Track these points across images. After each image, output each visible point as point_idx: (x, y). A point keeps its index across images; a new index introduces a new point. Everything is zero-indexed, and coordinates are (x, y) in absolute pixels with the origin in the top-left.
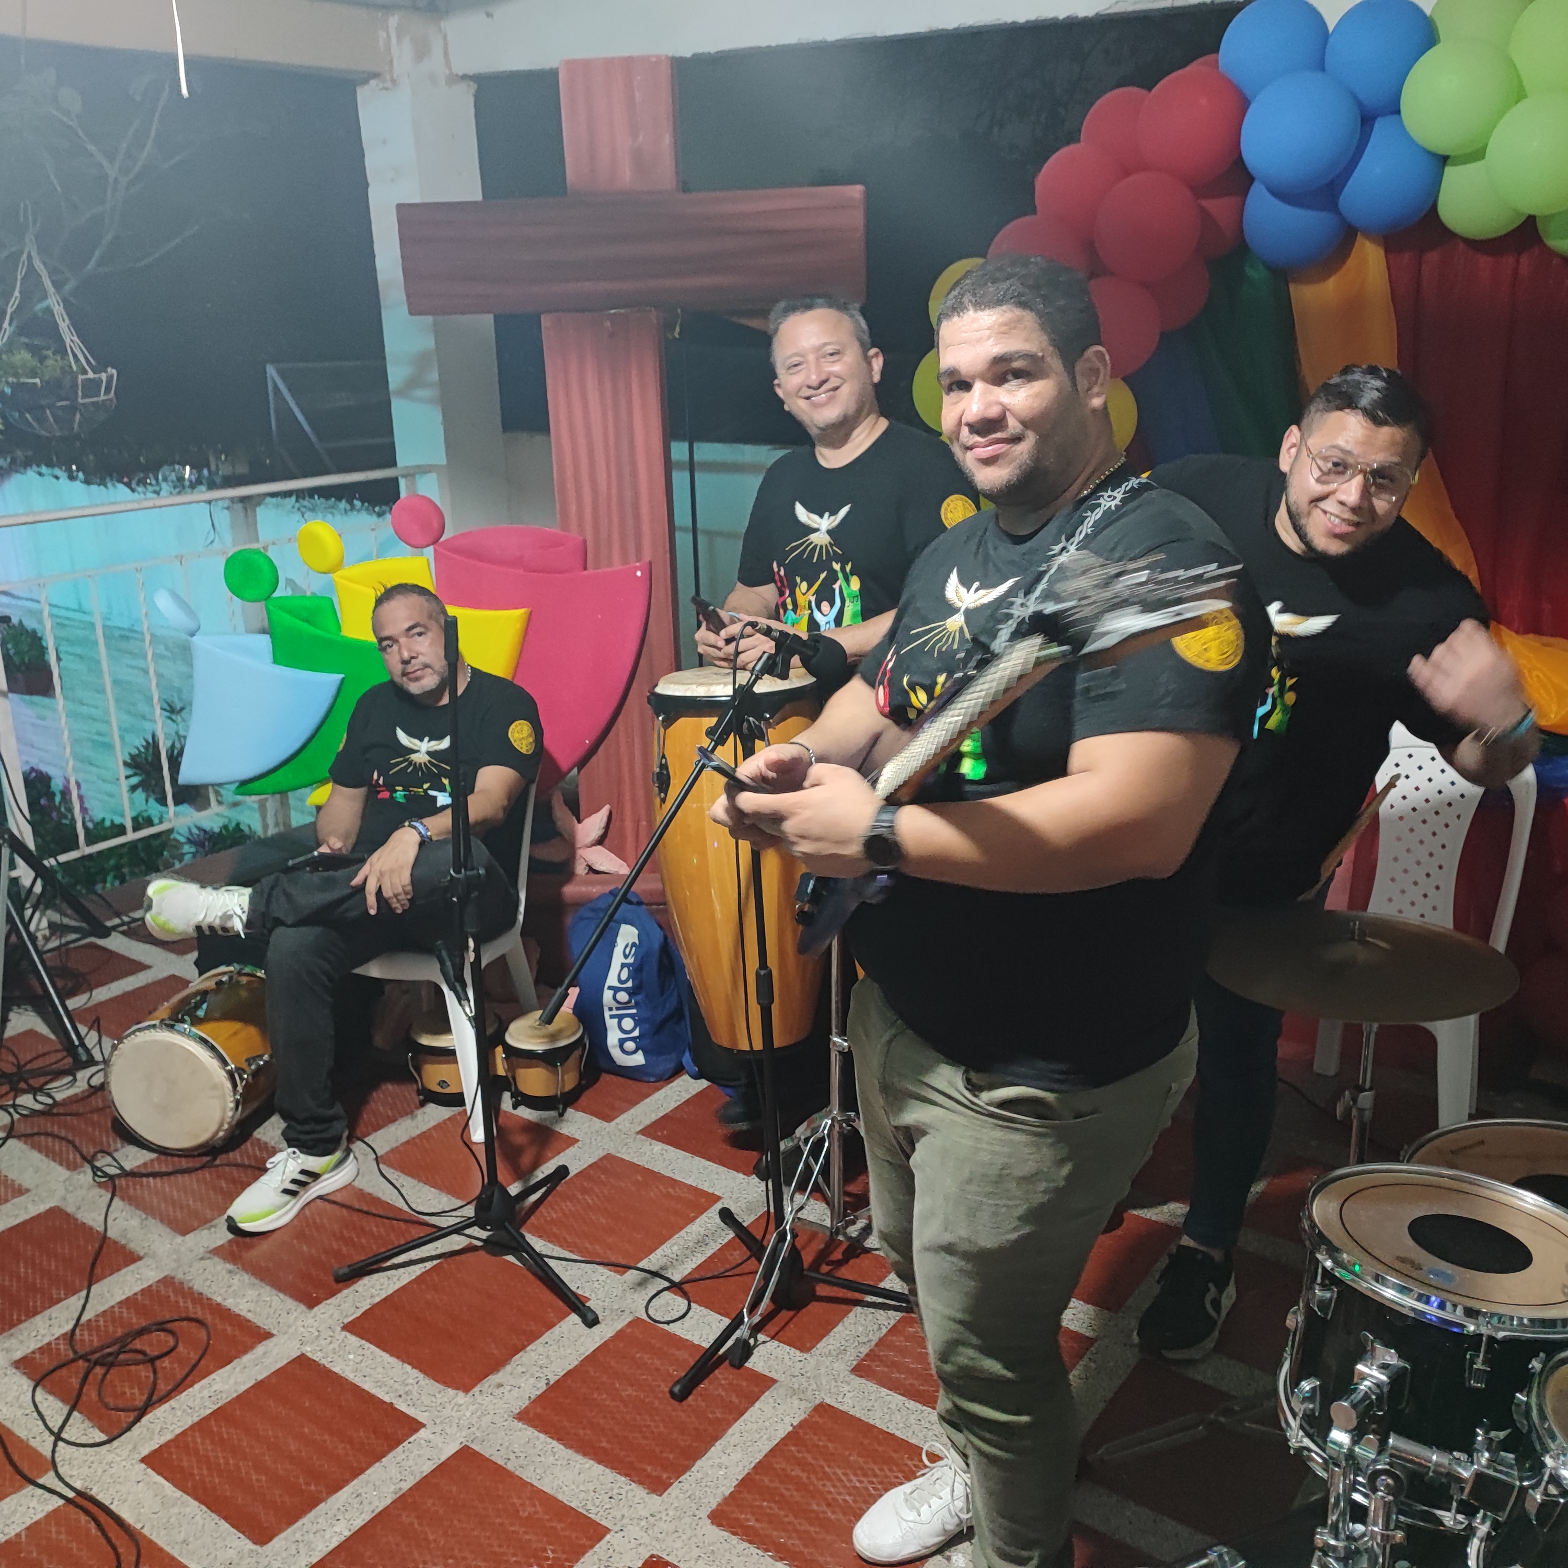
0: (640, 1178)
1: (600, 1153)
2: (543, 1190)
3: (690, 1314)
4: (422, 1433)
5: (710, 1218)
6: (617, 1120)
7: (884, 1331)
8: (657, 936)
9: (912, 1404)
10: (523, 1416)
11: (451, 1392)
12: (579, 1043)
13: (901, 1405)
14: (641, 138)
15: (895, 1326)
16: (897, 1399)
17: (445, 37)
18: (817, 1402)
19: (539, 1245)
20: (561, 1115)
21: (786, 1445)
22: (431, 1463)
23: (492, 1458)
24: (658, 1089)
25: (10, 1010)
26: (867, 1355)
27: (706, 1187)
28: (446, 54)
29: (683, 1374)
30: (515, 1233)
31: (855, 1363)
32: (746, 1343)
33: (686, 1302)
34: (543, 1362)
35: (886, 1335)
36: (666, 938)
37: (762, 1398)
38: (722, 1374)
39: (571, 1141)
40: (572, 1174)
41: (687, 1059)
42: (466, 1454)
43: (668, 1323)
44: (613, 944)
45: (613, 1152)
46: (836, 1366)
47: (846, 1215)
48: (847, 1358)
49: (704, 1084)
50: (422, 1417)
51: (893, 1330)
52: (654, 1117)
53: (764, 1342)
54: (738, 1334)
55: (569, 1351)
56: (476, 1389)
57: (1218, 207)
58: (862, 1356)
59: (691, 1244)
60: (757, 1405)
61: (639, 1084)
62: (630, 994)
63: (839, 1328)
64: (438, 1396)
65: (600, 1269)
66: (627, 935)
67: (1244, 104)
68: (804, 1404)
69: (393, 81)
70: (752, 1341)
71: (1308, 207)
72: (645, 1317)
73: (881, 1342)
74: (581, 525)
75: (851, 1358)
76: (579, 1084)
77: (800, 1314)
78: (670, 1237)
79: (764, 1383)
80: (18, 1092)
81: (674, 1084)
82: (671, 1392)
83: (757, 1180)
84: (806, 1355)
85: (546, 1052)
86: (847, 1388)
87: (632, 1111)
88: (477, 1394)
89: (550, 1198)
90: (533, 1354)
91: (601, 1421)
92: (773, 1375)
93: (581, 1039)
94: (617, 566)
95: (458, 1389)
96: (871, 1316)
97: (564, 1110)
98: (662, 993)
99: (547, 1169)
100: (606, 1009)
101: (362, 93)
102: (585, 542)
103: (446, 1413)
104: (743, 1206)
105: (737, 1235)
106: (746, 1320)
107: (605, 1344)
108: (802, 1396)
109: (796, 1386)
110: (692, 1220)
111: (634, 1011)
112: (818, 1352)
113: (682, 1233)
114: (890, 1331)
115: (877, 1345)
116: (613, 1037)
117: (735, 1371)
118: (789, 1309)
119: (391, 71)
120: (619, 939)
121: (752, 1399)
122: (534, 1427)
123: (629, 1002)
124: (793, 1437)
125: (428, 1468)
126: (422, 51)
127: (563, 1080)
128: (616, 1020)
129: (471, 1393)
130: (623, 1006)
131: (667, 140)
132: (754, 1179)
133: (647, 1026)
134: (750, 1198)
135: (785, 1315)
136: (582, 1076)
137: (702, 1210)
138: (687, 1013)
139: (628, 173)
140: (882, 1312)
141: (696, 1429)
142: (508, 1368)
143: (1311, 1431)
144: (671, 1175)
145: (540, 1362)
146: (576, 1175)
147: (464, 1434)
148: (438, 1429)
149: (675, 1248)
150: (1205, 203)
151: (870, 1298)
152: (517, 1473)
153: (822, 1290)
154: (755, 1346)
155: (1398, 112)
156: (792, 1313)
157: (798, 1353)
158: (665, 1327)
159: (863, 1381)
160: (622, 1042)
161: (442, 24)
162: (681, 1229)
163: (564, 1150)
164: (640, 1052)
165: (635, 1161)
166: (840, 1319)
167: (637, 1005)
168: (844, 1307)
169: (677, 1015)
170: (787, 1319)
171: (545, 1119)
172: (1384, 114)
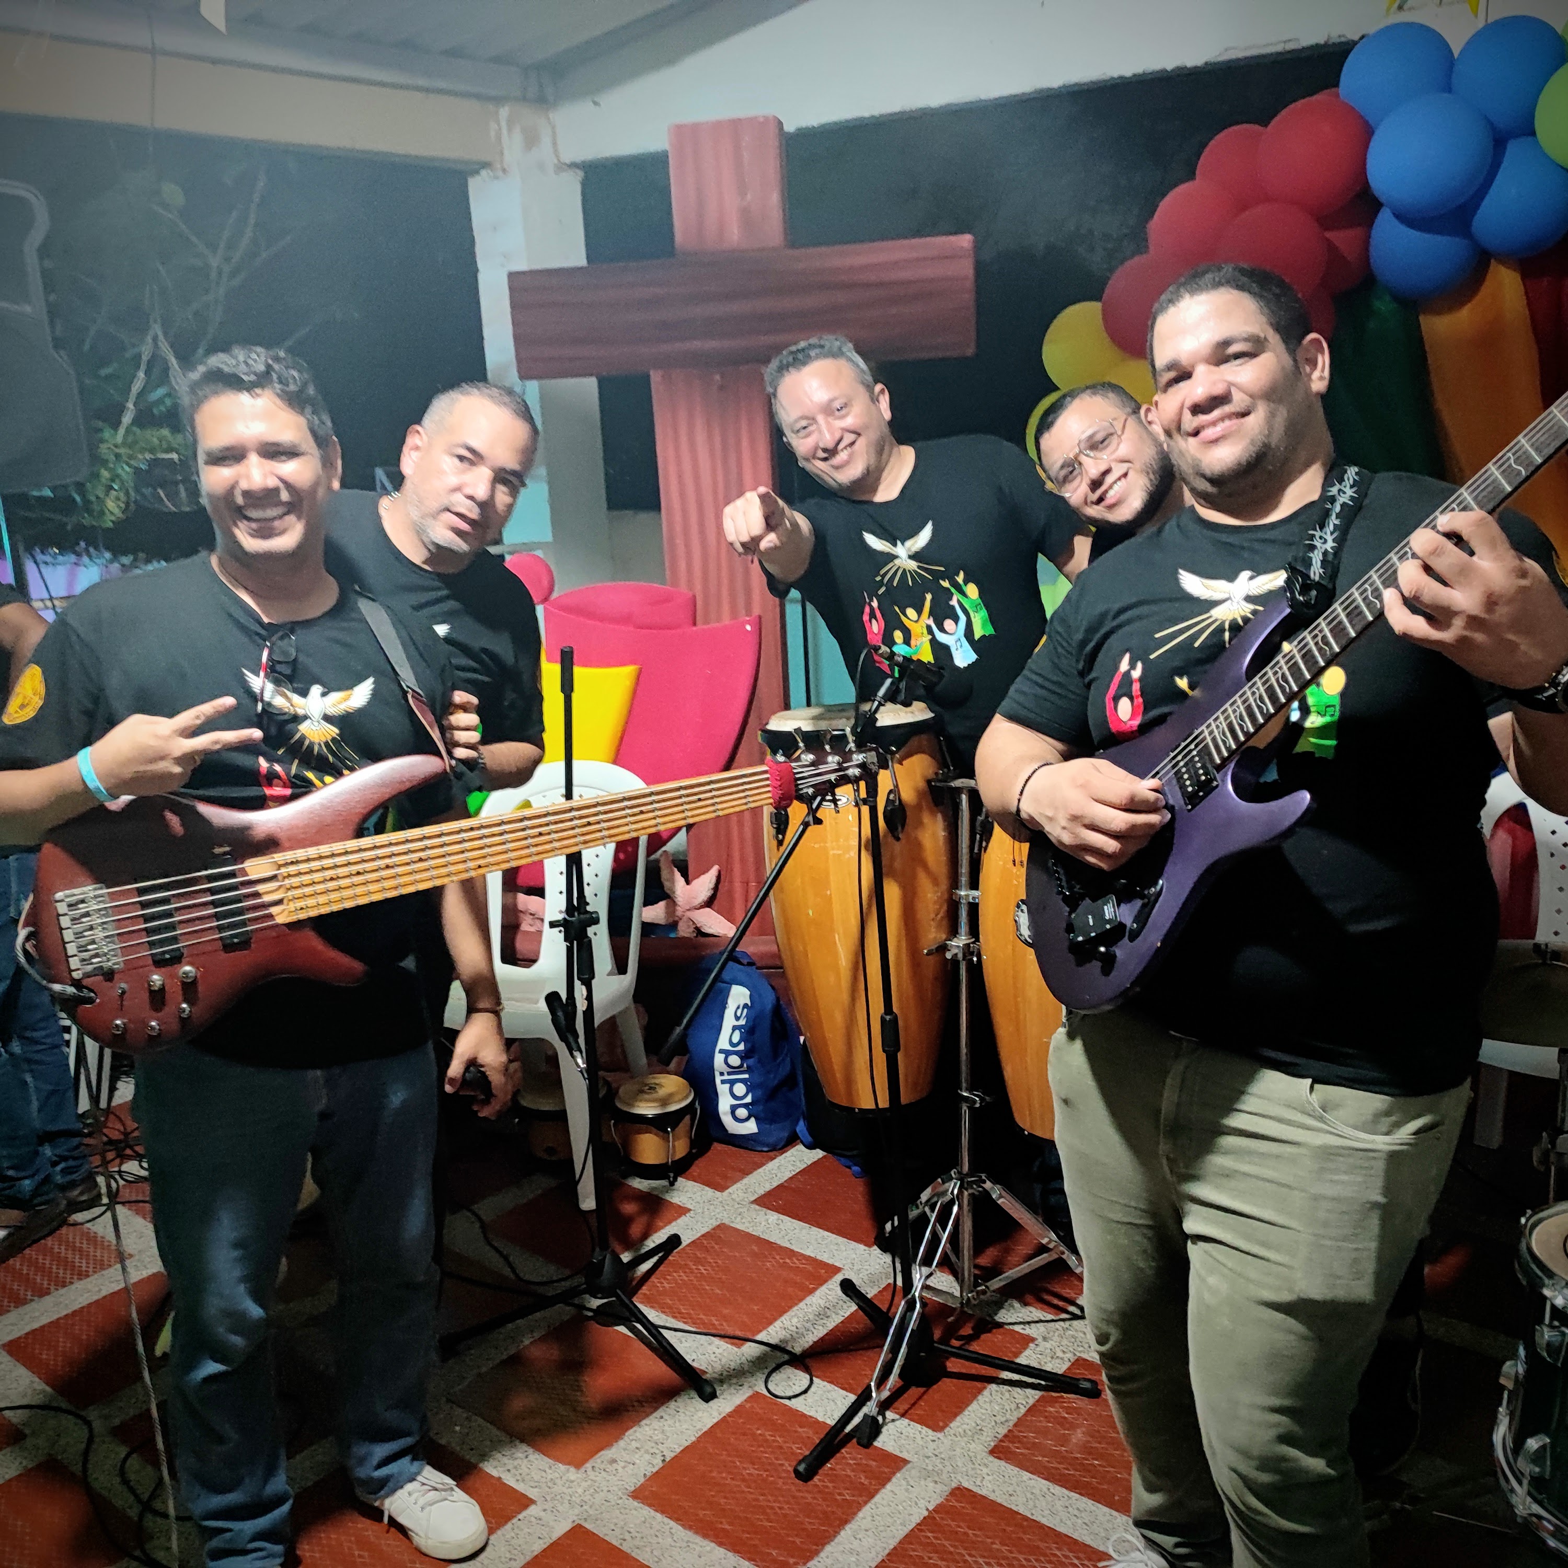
0: (755, 1248)
1: (715, 1223)
2: (655, 1259)
3: (813, 1389)
4: (532, 1510)
5: (831, 1290)
6: (730, 1190)
7: (1023, 1410)
8: (769, 998)
9: (1058, 1490)
10: (637, 1495)
11: (562, 1467)
12: (689, 1109)
13: (1045, 1490)
14: (749, 197)
15: (1034, 1405)
16: (1042, 1484)
17: (553, 128)
18: (954, 1485)
19: (653, 1315)
20: (672, 1184)
21: (921, 1530)
22: (541, 1542)
23: (606, 1538)
24: (772, 1159)
25: (118, 1079)
26: (1006, 1436)
27: (825, 1258)
28: (555, 144)
29: (807, 1453)
30: (627, 1301)
31: (993, 1444)
32: (874, 1419)
33: (808, 1377)
34: (659, 1437)
35: (1025, 1415)
36: (778, 999)
37: (894, 1480)
38: (850, 1454)
39: (682, 1211)
40: (684, 1244)
41: (801, 1128)
42: (578, 1533)
43: (789, 1398)
44: (724, 1007)
45: (726, 1221)
46: (972, 1446)
47: (976, 1285)
48: (983, 1438)
49: (819, 1154)
50: (532, 1493)
51: (1031, 1410)
52: (768, 1187)
53: (893, 1421)
54: (865, 1410)
55: (685, 1426)
56: (588, 1465)
57: (1343, 239)
58: (1000, 1436)
59: (811, 1317)
60: (889, 1486)
61: (752, 1154)
62: (742, 1058)
63: (974, 1406)
64: (548, 1471)
65: (716, 1341)
66: (739, 996)
67: (1367, 132)
68: (939, 1488)
69: (504, 171)
70: (880, 1418)
71: (1439, 232)
72: (765, 1392)
73: (1019, 1422)
74: (690, 582)
75: (988, 1439)
76: (690, 1153)
77: (931, 1391)
78: (790, 1307)
79: (895, 1463)
80: (123, 1158)
81: (788, 1154)
82: (796, 1471)
83: (878, 1251)
84: (940, 1435)
85: (658, 1117)
86: (985, 1470)
87: (746, 1181)
88: (589, 1469)
89: (661, 1268)
90: (647, 1428)
91: (722, 1501)
92: (904, 1455)
93: (692, 1103)
94: (726, 620)
95: (569, 1464)
96: (1007, 1394)
97: (675, 1179)
98: (775, 1057)
99: (658, 1238)
100: (717, 1074)
101: (474, 184)
102: (694, 597)
103: (556, 1489)
104: (866, 1278)
105: (860, 1307)
106: (874, 1394)
107: (724, 1420)
108: (937, 1479)
109: (930, 1468)
110: (811, 1291)
111: (746, 1076)
112: (952, 1432)
113: (802, 1305)
114: (1029, 1410)
115: (1015, 1425)
116: (725, 1104)
117: (863, 1450)
118: (918, 1385)
119: (502, 162)
120: (730, 1001)
121: (884, 1480)
122: (650, 1505)
123: (741, 1066)
124: (928, 1522)
125: (538, 1547)
126: (531, 141)
127: (674, 1146)
128: (728, 1086)
129: (583, 1470)
130: (734, 1070)
131: (775, 198)
132: (876, 1250)
133: (759, 1093)
134: (872, 1270)
135: (914, 1392)
136: (693, 1144)
137: (822, 1281)
138: (800, 1079)
139: (736, 231)
140: (1018, 1390)
141: (825, 1513)
142: (622, 1443)
143: (1540, 1497)
144: (788, 1245)
145: (655, 1438)
146: (688, 1245)
147: (576, 1511)
148: (548, 1506)
149: (795, 1320)
150: (1328, 235)
151: (1006, 1375)
152: (633, 1555)
153: (954, 1365)
154: (884, 1423)
155: (1533, 133)
156: (922, 1390)
157: (930, 1432)
158: (786, 1402)
159: (1002, 1463)
160: (734, 1109)
161: (551, 115)
162: (801, 1300)
163: (676, 1219)
164: (753, 1119)
165: (750, 1231)
166: (975, 1397)
167: (749, 1070)
168: (979, 1385)
169: (789, 1082)
170: (917, 1396)
171: (655, 1189)
172: (1517, 136)
